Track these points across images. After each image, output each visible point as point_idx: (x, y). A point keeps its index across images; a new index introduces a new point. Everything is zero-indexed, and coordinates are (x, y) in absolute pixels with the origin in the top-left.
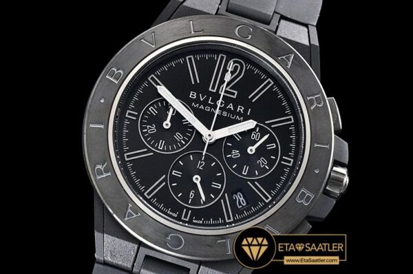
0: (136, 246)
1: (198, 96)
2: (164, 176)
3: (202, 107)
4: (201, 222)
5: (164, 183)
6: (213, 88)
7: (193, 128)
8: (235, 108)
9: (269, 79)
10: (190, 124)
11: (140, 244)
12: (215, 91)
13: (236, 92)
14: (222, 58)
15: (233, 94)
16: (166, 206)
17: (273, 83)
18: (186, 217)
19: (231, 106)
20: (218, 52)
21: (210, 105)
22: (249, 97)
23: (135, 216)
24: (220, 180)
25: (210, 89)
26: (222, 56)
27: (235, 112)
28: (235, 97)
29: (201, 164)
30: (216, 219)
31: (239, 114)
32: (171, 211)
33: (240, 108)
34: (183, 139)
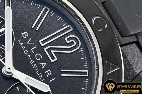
1: (28, 38)
3: (24, 48)
6: (43, 42)
8: (46, 69)
9: (87, 71)
12: (42, 45)
13: (56, 59)
14: (69, 28)
15: (53, 58)
17: (87, 75)
19: (44, 65)
20: (69, 22)
21: (30, 51)
22: (62, 70)
25: (40, 41)
26: (69, 27)
27: (42, 71)
28: (52, 61)
31: (45, 75)
33: (49, 72)
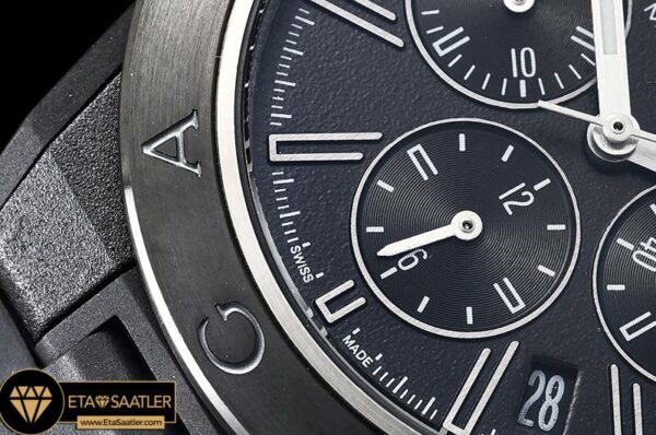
0: (109, 264)
2: (376, 136)
4: (366, 361)
5: (357, 156)
7: (590, 72)
10: (592, 55)
11: (128, 266)
16: (303, 228)
18: (333, 305)
23: (181, 164)
24: (533, 290)
29: (517, 196)
30: (419, 389)
32: (304, 251)
34: (531, 84)
